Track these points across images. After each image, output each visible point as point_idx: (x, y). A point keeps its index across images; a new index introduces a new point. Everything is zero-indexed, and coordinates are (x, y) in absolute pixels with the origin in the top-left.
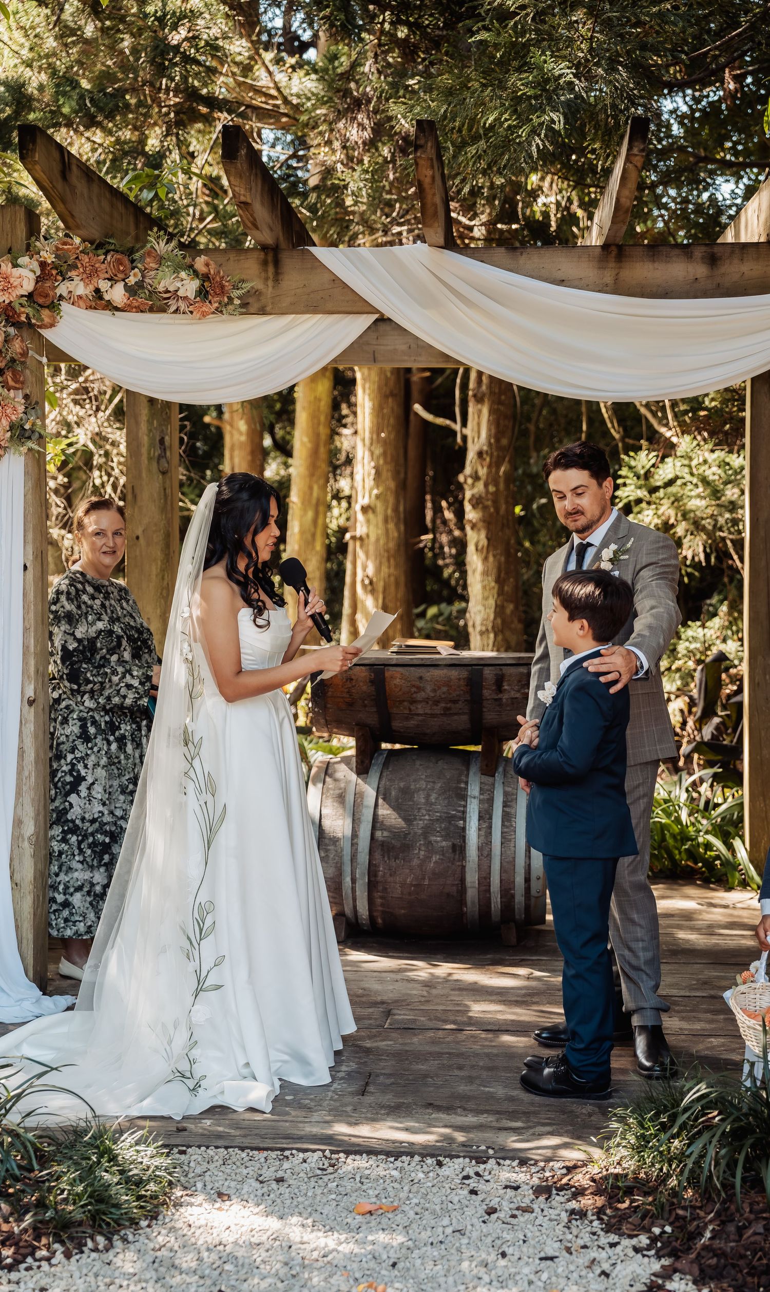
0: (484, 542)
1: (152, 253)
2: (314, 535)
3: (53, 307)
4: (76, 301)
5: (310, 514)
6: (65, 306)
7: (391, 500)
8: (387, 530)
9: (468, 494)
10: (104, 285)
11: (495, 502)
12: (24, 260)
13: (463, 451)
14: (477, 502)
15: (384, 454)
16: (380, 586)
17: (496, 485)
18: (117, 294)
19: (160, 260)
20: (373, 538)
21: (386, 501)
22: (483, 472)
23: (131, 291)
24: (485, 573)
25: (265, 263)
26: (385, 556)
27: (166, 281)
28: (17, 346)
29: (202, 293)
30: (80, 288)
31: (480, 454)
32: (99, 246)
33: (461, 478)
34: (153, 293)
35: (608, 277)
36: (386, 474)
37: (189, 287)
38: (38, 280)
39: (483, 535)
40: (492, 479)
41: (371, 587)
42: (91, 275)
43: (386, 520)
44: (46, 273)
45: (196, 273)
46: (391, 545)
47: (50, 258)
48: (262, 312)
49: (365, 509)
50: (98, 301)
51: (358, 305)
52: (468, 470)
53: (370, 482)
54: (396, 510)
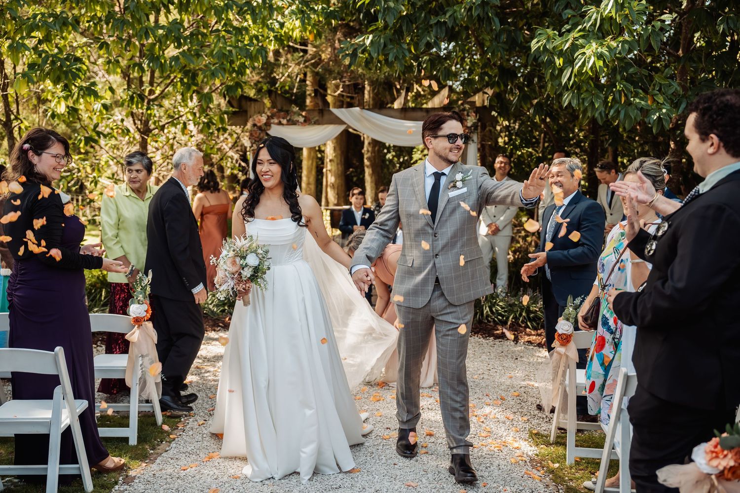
0: (371, 172)
1: (292, 111)
2: (312, 169)
3: (270, 126)
4: (274, 123)
5: (310, 162)
6: (272, 125)
7: (339, 157)
8: (338, 168)
9: (365, 156)
10: (282, 120)
11: (375, 159)
12: (263, 115)
13: (363, 143)
14: (369, 159)
15: (337, 142)
16: (336, 186)
17: (374, 153)
18: (284, 121)
19: (295, 113)
20: (333, 170)
21: (337, 158)
22: (370, 149)
23: (288, 121)
24: (372, 182)
25: (319, 113)
26: (337, 176)
27: (296, 118)
28: (262, 135)
29: (305, 121)
30: (276, 121)
31: (369, 144)
32: (280, 110)
33: (363, 151)
34: (293, 121)
35: (403, 116)
36: (337, 149)
37: (302, 120)
38: (267, 119)
39: (370, 170)
40: (373, 151)
41: (333, 186)
42: (278, 118)
43: (338, 164)
44: (269, 118)
45: (303, 116)
46: (340, 172)
47: (269, 114)
48: (319, 124)
49: (331, 161)
50: (280, 123)
51: (341, 122)
52: (365, 149)
53: (332, 152)
54: (341, 161)
